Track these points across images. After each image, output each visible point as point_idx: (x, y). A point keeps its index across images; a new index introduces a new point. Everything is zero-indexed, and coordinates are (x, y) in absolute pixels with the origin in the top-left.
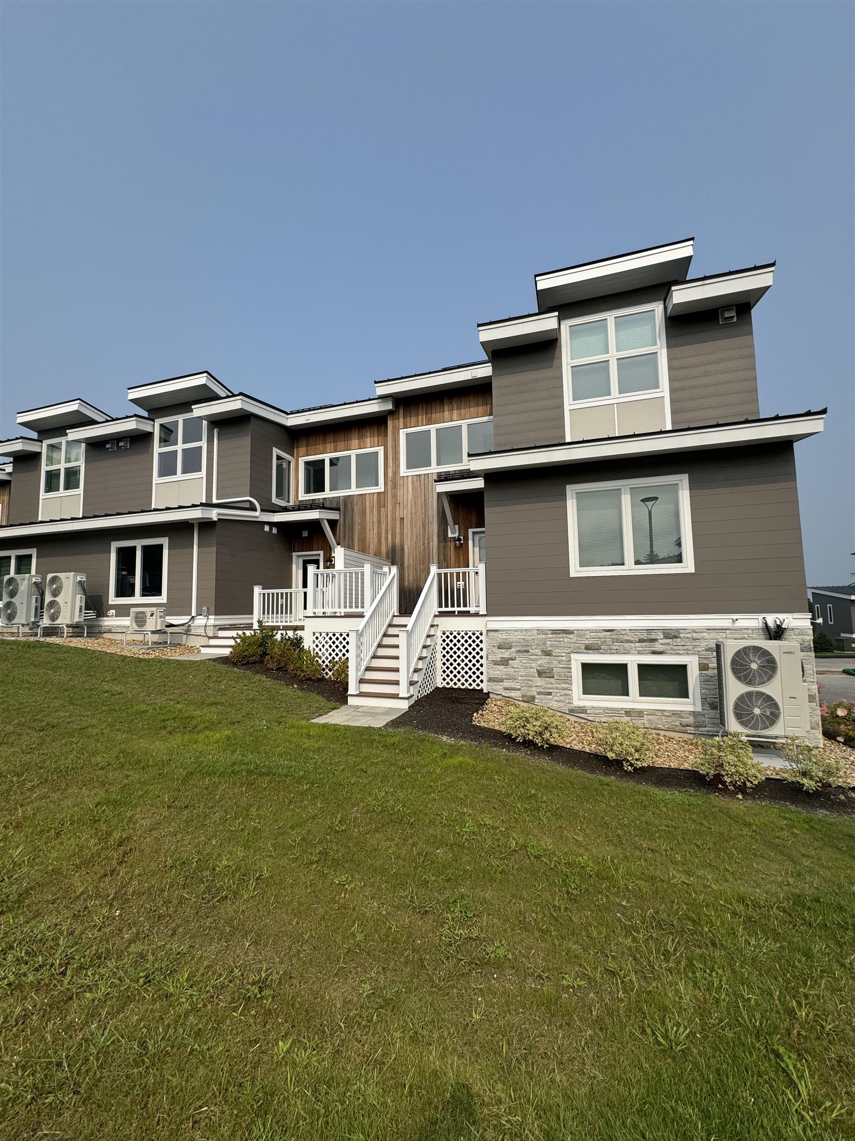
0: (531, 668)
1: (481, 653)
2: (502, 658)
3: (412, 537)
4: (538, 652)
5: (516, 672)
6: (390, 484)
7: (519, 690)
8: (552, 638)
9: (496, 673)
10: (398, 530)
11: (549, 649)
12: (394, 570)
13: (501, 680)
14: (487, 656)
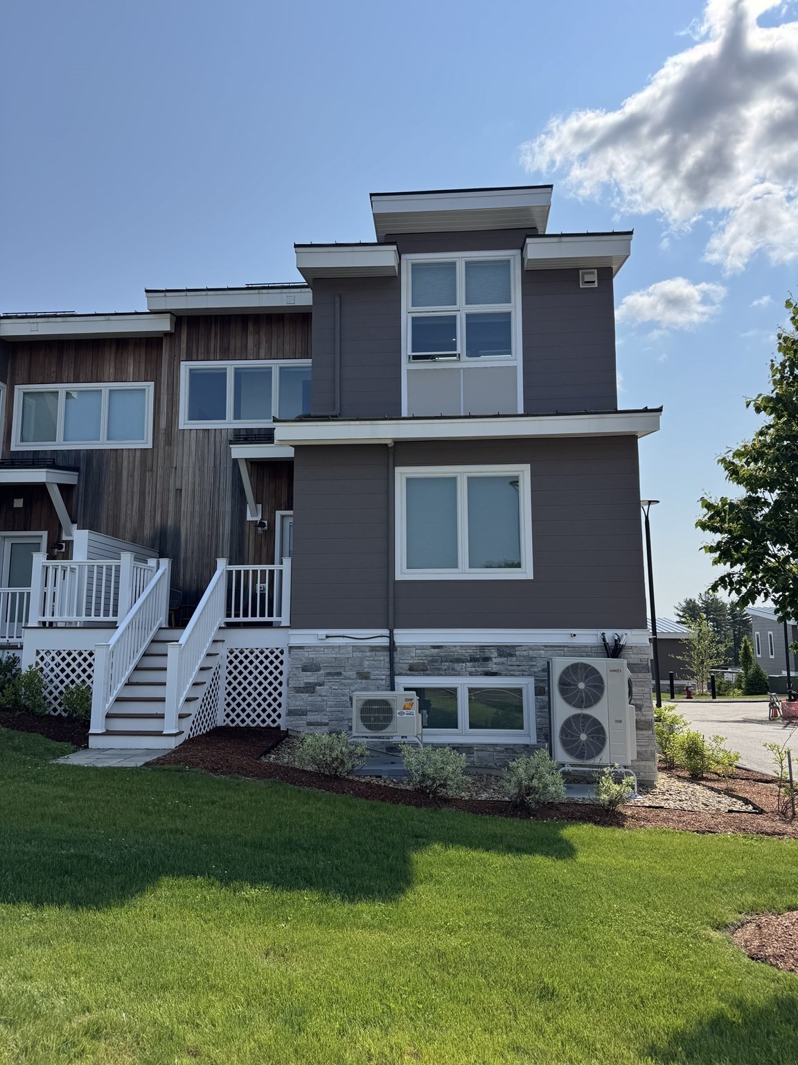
0: (343, 695)
1: (281, 678)
2: (306, 683)
3: (192, 516)
4: (353, 674)
5: (324, 701)
6: (162, 439)
7: (326, 724)
8: (371, 656)
9: (298, 703)
10: (171, 508)
11: (366, 670)
12: (165, 564)
13: (304, 713)
14: (288, 680)
